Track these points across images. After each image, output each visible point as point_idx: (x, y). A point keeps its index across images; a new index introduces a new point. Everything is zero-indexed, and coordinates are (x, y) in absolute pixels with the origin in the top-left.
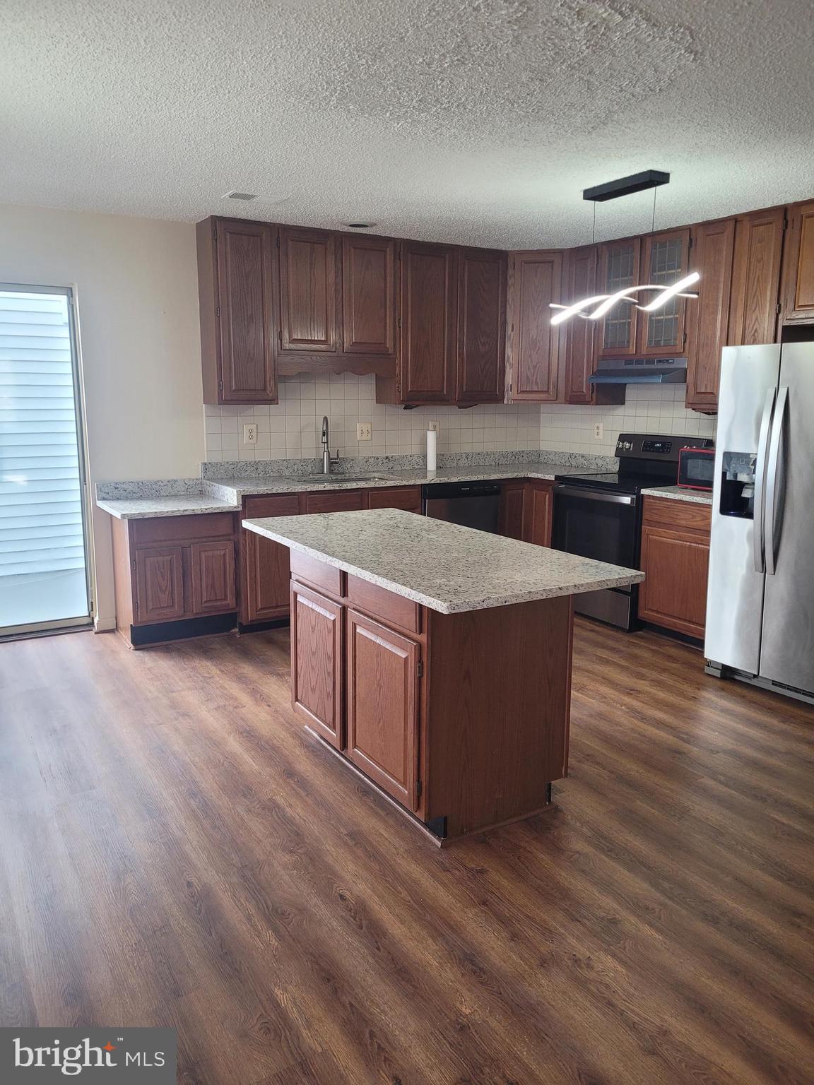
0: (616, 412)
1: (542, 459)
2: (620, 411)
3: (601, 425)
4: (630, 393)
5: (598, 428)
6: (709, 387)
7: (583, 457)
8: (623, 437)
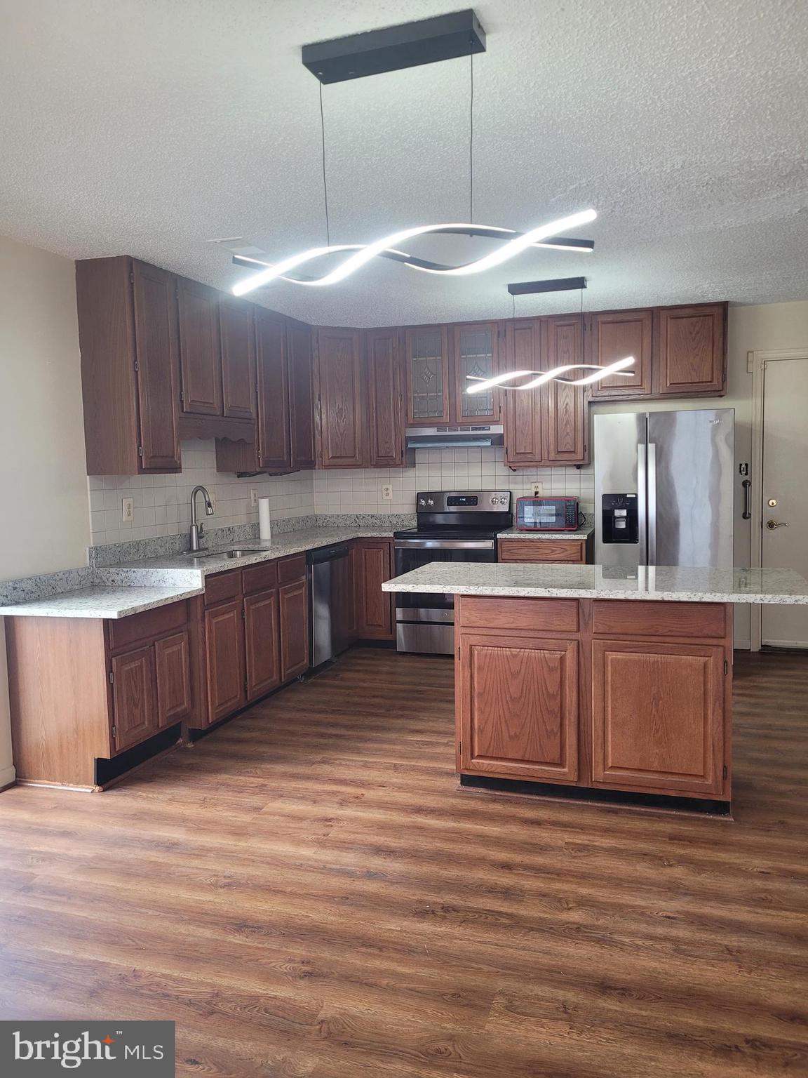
0: (406, 474)
1: (320, 523)
2: (410, 473)
3: (390, 487)
4: (419, 457)
5: (387, 489)
6: (527, 448)
7: (373, 516)
8: (420, 496)
